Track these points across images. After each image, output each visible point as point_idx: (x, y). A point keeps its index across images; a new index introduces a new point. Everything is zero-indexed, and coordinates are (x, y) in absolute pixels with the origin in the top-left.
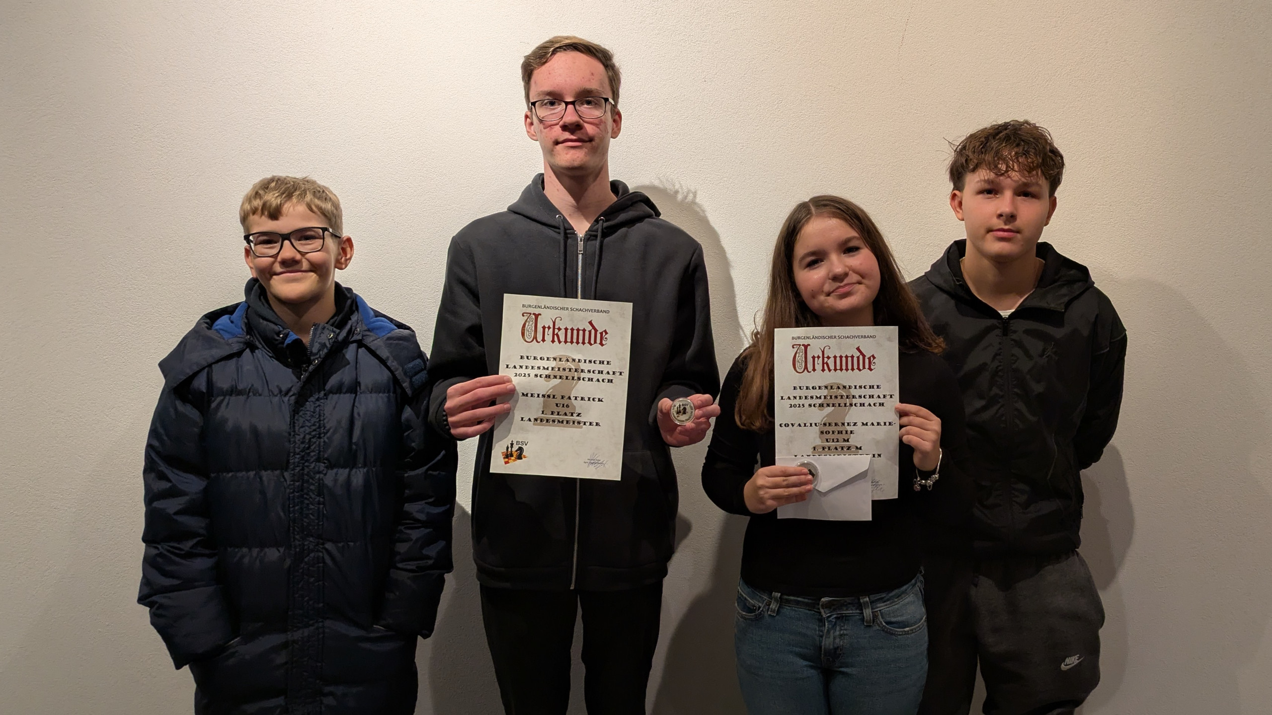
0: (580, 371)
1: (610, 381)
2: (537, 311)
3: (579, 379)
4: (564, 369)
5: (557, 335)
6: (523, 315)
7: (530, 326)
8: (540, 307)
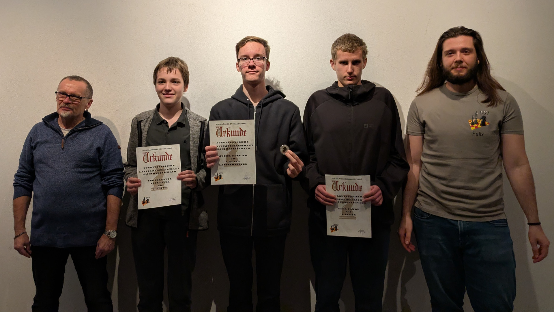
0: (238, 146)
1: (249, 148)
2: (221, 126)
3: (238, 149)
4: (232, 146)
5: (229, 134)
6: (216, 128)
7: (219, 131)
8: (222, 124)
